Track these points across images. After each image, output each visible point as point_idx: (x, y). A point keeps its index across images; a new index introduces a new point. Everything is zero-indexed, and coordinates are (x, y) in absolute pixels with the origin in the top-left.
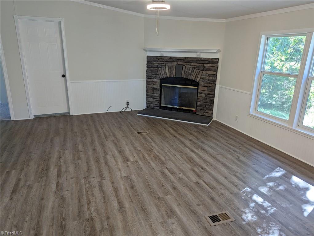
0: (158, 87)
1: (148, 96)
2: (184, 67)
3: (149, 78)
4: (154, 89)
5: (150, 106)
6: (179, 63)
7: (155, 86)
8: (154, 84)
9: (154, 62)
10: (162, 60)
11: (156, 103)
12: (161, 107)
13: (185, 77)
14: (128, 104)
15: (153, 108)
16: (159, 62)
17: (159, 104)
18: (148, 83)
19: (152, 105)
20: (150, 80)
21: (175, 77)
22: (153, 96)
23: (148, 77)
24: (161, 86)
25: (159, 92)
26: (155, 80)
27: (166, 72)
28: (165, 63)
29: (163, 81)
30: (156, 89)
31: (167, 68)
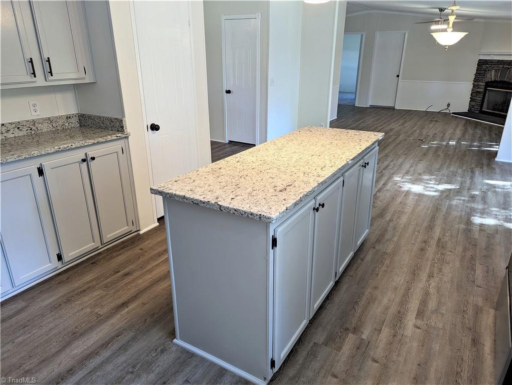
0: (482, 90)
1: (472, 100)
2: (509, 70)
3: (475, 82)
4: (478, 92)
5: (471, 109)
6: (505, 66)
7: (479, 90)
8: (478, 88)
9: (484, 66)
10: (491, 63)
11: (477, 107)
12: (482, 112)
13: (508, 81)
14: (449, 105)
15: (473, 112)
16: (488, 66)
17: (479, 107)
18: (474, 86)
19: (473, 109)
20: (476, 83)
21: (499, 80)
22: (475, 99)
23: (476, 80)
24: (485, 90)
25: (481, 96)
26: (481, 83)
27: (492, 76)
28: (493, 66)
29: (488, 84)
30: (479, 92)
31: (493, 71)
